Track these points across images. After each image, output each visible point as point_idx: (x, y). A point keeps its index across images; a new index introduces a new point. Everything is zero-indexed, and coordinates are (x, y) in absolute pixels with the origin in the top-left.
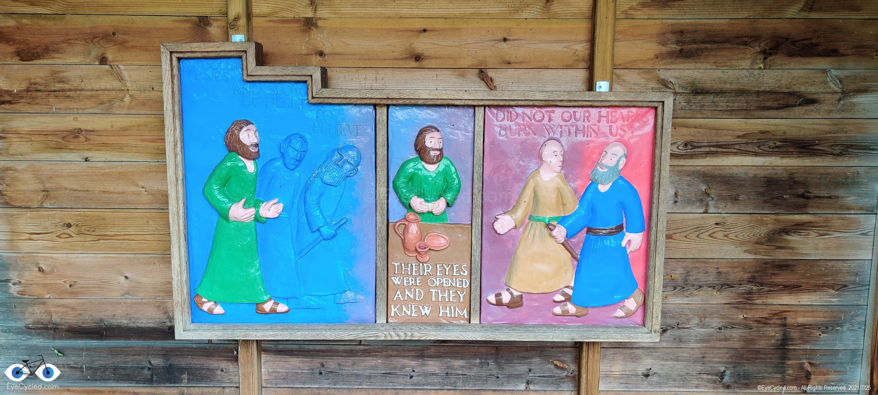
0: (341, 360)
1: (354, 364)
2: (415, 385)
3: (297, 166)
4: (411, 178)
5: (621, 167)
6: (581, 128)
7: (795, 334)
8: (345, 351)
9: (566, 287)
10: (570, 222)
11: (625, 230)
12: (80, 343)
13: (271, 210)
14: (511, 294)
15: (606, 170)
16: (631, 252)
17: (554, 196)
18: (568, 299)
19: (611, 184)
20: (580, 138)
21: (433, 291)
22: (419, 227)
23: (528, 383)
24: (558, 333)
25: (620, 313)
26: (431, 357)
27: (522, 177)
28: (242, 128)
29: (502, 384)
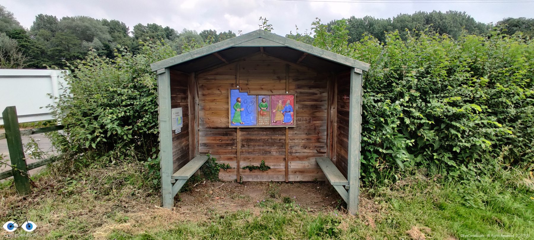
2: (262, 136)
3: (246, 104)
4: (261, 105)
5: (290, 103)
7: (316, 127)
10: (283, 111)
12: (214, 130)
13: (242, 109)
14: (275, 121)
15: (288, 104)
17: (281, 107)
18: (283, 121)
21: (265, 120)
23: (278, 135)
25: (290, 123)
26: (264, 131)
27: (276, 105)
28: (239, 98)
29: (275, 135)
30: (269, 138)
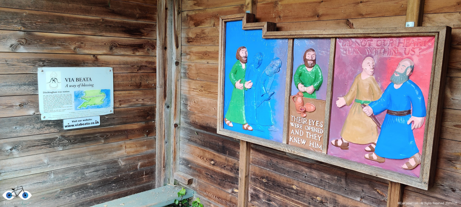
0: (278, 160)
1: (283, 163)
2: (307, 181)
3: (259, 67)
4: (301, 74)
5: (408, 74)
6: (387, 50)
8: (279, 156)
9: (372, 143)
10: (375, 105)
11: (411, 114)
13: (248, 85)
14: (343, 141)
15: (398, 75)
16: (414, 128)
17: (367, 88)
18: (373, 150)
19: (402, 84)
20: (386, 56)
21: (307, 133)
22: (302, 99)
23: (361, 198)
24: (363, 168)
25: (405, 166)
26: (315, 169)
28: (241, 49)
29: (348, 194)
30: (328, 196)
